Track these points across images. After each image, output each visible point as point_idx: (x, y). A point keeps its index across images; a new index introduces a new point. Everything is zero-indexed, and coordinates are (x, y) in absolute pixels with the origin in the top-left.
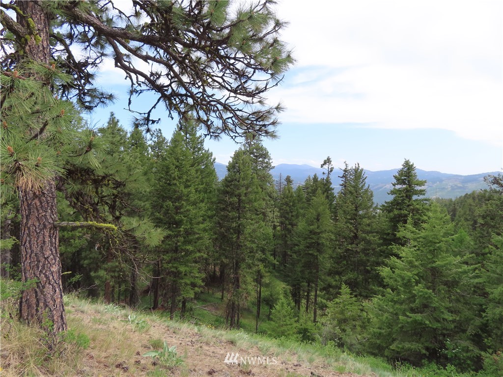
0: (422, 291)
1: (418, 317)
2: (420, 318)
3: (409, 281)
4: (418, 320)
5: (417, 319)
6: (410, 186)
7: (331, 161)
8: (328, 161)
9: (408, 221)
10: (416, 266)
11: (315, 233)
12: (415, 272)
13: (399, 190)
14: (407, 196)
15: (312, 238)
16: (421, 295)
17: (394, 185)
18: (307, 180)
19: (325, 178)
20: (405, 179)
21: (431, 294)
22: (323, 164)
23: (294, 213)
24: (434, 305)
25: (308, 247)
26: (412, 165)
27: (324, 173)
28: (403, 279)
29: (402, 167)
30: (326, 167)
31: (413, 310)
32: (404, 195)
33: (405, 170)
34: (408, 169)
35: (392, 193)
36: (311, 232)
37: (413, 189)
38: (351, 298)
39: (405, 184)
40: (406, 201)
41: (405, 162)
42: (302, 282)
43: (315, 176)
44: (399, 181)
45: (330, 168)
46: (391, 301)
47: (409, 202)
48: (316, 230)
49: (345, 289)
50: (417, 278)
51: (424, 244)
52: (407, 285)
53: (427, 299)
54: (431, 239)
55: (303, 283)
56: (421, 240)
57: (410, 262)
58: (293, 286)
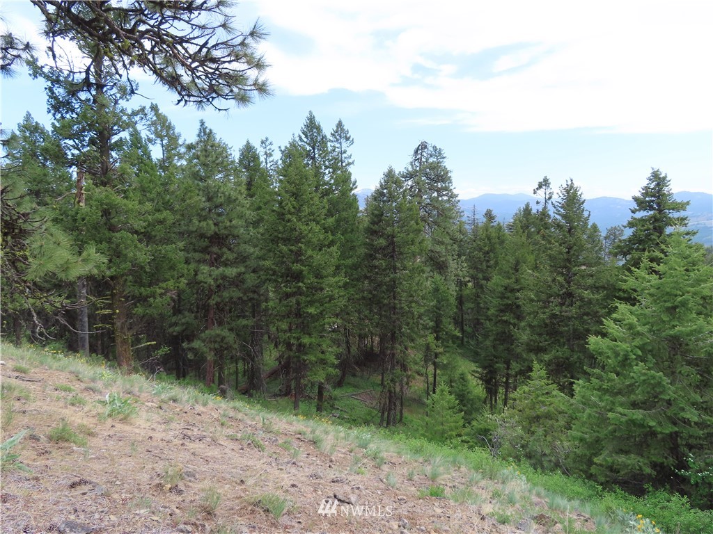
0: (645, 374)
1: (638, 415)
2: (641, 416)
3: (626, 358)
4: (636, 419)
5: (634, 417)
6: (660, 211)
7: (549, 184)
8: (545, 183)
9: (642, 265)
10: (639, 334)
11: (512, 291)
12: (638, 342)
13: (641, 220)
14: (655, 228)
15: (508, 298)
16: (644, 380)
17: (633, 212)
18: (516, 214)
19: (541, 210)
20: (652, 201)
21: (660, 378)
22: (537, 189)
23: (492, 262)
24: (667, 397)
25: (502, 311)
26: (664, 178)
27: (538, 203)
28: (617, 355)
29: (647, 182)
30: (541, 192)
31: (634, 405)
32: (651, 227)
33: (652, 186)
34: (658, 184)
35: (631, 225)
36: (506, 288)
37: (665, 217)
38: (548, 385)
39: (651, 208)
40: (653, 237)
41: (653, 173)
42: (497, 362)
43: (527, 205)
44: (641, 203)
45: (547, 193)
46: (598, 390)
47: (659, 237)
48: (513, 286)
49: (539, 371)
50: (640, 353)
51: (658, 299)
52: (625, 362)
53: (654, 386)
54: (668, 290)
55: (497, 365)
56: (652, 290)
57: (631, 327)
58: (484, 368)
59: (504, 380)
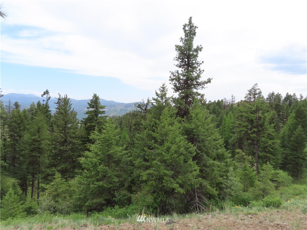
0: (102, 169)
1: (101, 183)
2: (102, 184)
3: (96, 164)
4: (101, 185)
5: (100, 185)
6: (97, 109)
7: (49, 93)
8: (47, 92)
9: (95, 129)
10: (99, 155)
11: (37, 141)
12: (99, 158)
13: (91, 112)
14: (95, 115)
15: (34, 145)
16: (102, 171)
17: (88, 108)
18: (32, 105)
19: (45, 104)
20: (94, 105)
21: (107, 169)
22: (43, 95)
23: (22, 128)
24: (109, 175)
25: (32, 151)
26: (98, 97)
27: (43, 100)
28: (92, 163)
29: (92, 98)
30: (45, 96)
31: (98, 180)
32: (94, 114)
33: (94, 99)
34: (96, 99)
35: (87, 113)
36: (33, 140)
37: (98, 111)
38: (62, 180)
39: (93, 107)
40: (95, 118)
41: (94, 95)
42: (28, 175)
43: (39, 102)
44: (91, 106)
45: (48, 97)
46: (86, 178)
47: (96, 118)
48: (37, 139)
49: (58, 175)
50: (100, 161)
51: (104, 142)
52: (95, 166)
53: (105, 172)
54: (107, 139)
55: (28, 176)
56: (102, 139)
57: (96, 153)
58: (20, 179)
59: (31, 183)
